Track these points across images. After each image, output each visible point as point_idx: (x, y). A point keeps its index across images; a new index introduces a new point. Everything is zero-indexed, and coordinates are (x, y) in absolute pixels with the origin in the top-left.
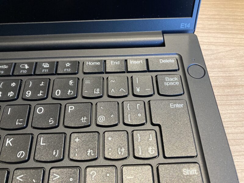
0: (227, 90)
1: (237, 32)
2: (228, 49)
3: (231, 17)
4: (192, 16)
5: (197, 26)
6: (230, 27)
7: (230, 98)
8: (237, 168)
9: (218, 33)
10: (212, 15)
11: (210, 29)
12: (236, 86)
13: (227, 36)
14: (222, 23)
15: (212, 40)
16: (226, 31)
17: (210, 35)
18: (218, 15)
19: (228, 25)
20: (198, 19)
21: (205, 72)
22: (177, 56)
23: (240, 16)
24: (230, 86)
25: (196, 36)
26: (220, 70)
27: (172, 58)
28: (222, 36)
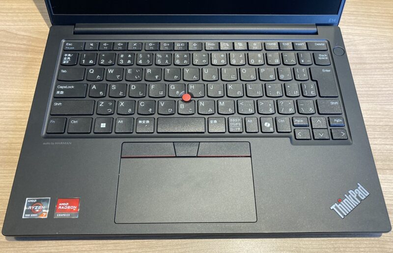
0: (358, 66)
1: (370, 26)
2: (361, 38)
3: (366, 14)
4: (337, 14)
5: (341, 20)
6: (364, 21)
7: (359, 71)
8: (361, 109)
9: (355, 26)
10: (351, 11)
11: (348, 22)
12: (365, 63)
13: (361, 28)
14: (359, 18)
15: (350, 31)
16: (361, 25)
17: (349, 27)
18: (356, 11)
19: (363, 20)
20: (342, 15)
21: (345, 52)
22: (326, 41)
23: (373, 13)
24: (360, 64)
25: (339, 28)
26: (354, 53)
27: (322, 43)
28: (358, 28)
